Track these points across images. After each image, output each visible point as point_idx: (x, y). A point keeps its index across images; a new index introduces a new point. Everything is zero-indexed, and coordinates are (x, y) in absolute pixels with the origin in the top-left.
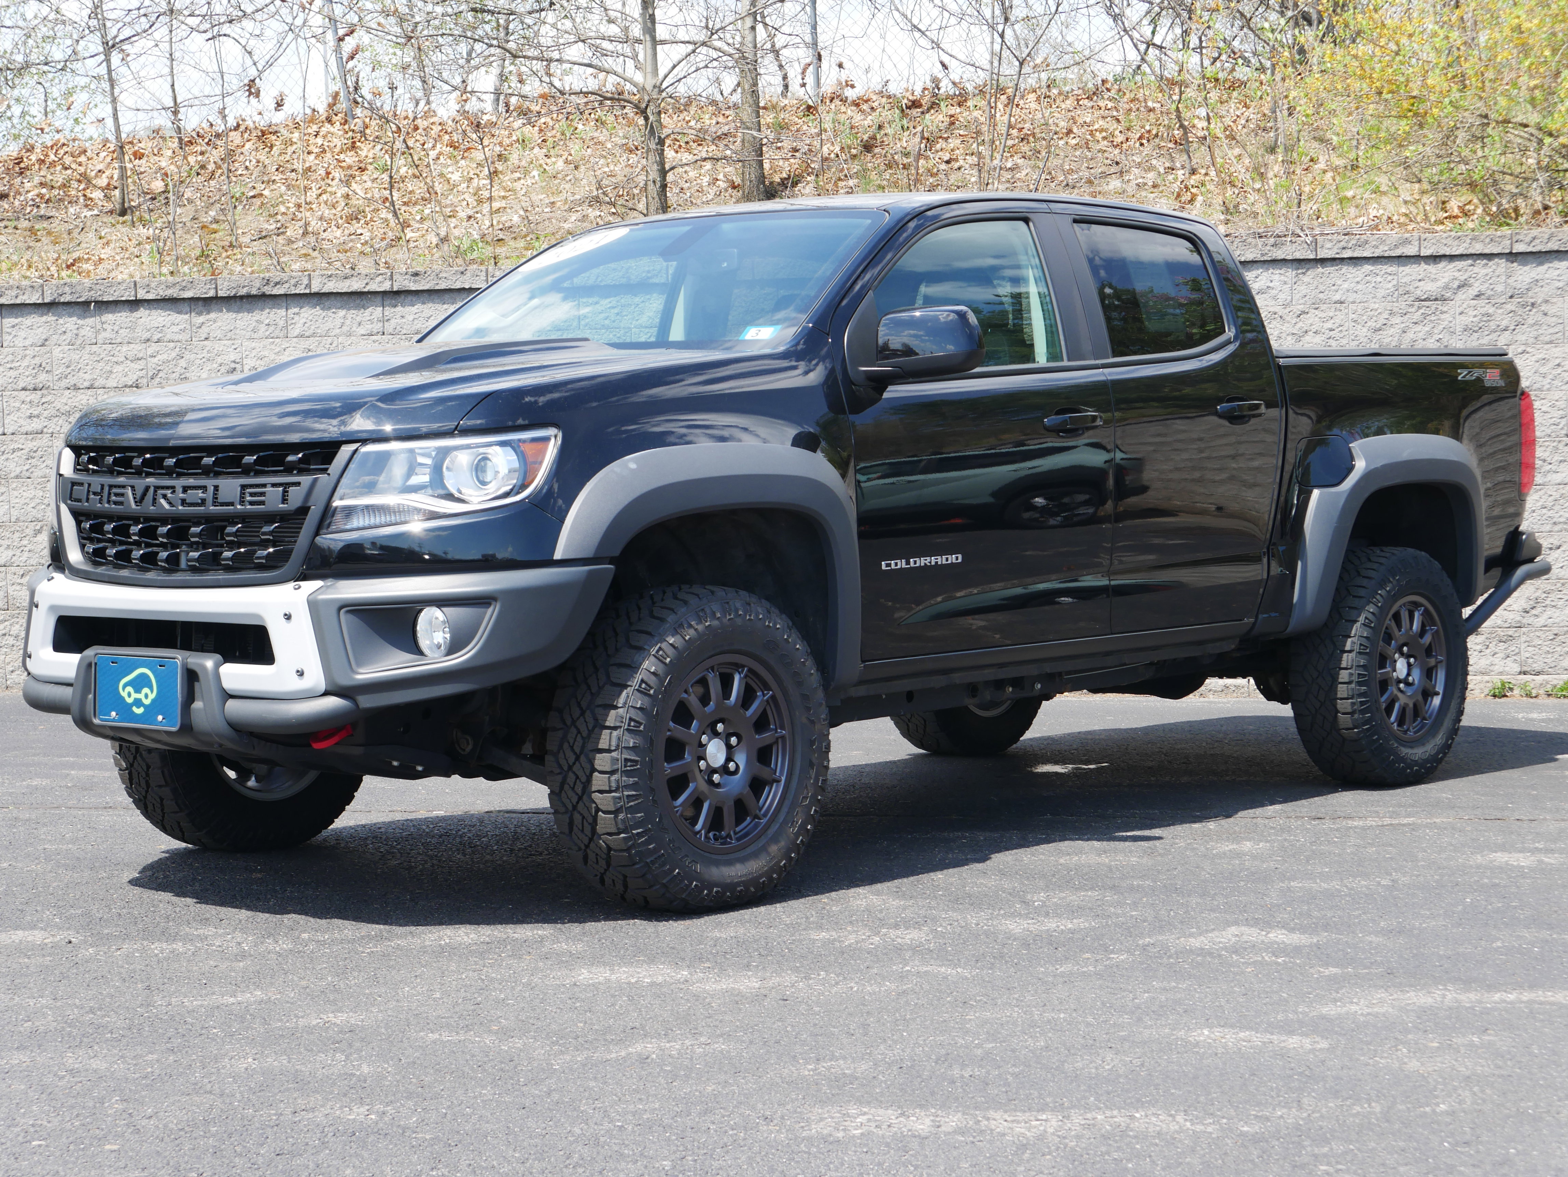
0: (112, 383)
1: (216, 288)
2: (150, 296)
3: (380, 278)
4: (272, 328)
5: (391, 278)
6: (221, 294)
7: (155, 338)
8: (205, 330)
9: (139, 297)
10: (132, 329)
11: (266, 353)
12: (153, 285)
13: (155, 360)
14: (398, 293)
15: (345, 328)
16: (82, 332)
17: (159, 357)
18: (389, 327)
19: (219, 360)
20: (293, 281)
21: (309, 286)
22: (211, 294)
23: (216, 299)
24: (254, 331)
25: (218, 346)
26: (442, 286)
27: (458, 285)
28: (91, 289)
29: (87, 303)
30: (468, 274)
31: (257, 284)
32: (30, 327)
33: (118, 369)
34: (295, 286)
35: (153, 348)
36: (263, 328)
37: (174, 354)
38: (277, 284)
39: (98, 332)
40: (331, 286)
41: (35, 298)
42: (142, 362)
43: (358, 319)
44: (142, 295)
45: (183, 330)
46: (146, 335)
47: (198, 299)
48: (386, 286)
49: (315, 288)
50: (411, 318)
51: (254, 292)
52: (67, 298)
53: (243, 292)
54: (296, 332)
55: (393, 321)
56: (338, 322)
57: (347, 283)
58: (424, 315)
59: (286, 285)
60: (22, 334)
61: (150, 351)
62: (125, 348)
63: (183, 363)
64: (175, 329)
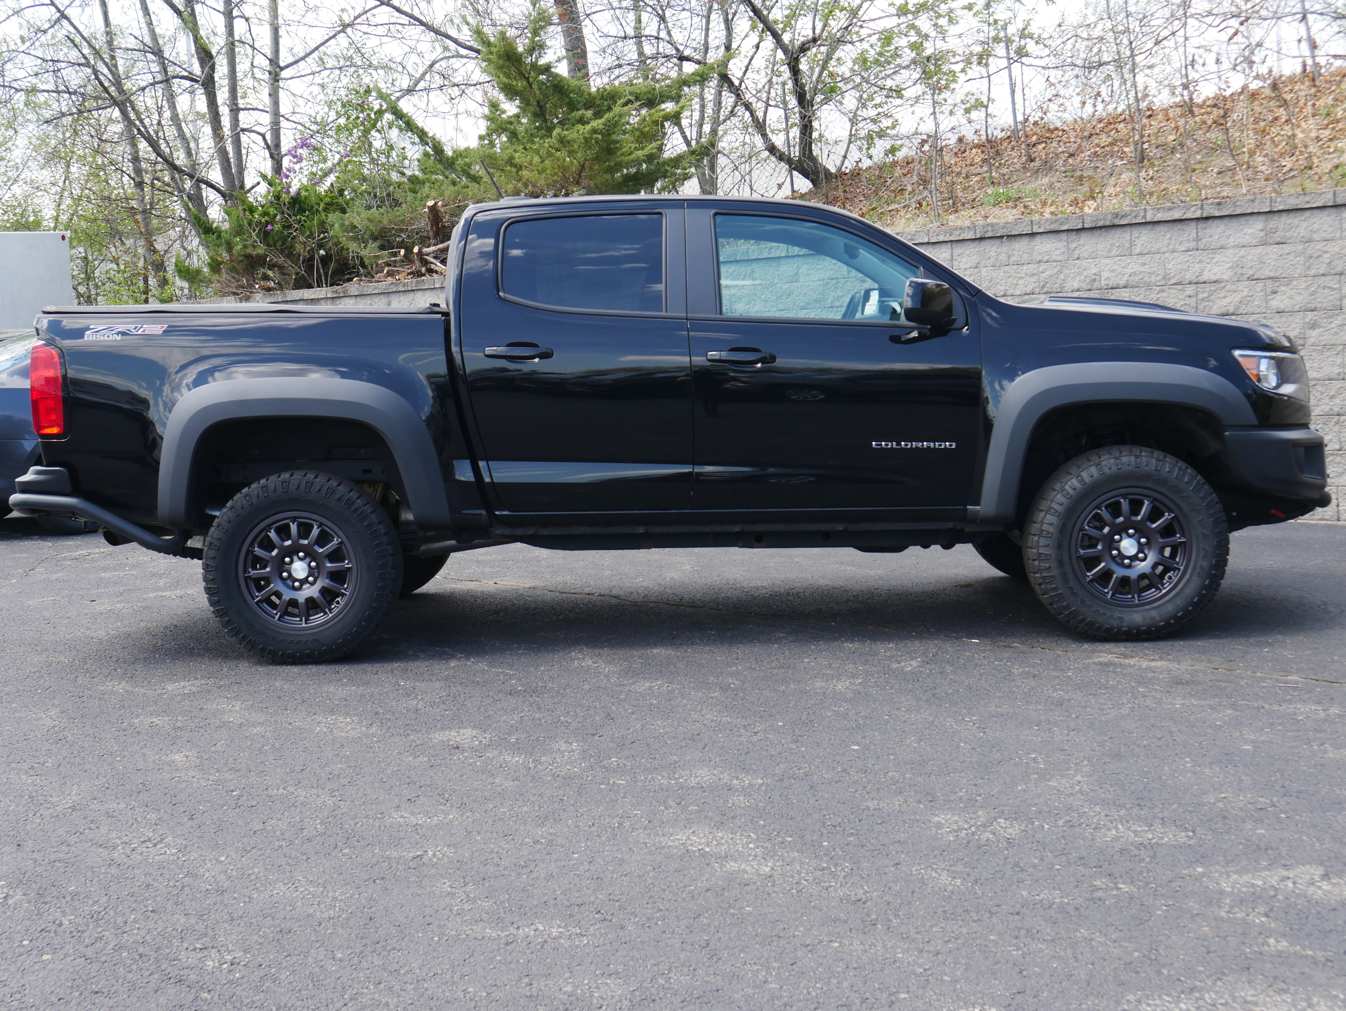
0: (1017, 292)
1: (1083, 223)
2: (1041, 230)
3: (1193, 209)
4: (1121, 249)
5: (1202, 208)
6: (1086, 226)
7: (1045, 259)
8: (1077, 252)
9: (1034, 231)
10: (1031, 254)
11: (1115, 267)
12: (1042, 222)
13: (1044, 275)
14: (1207, 218)
15: (1171, 247)
16: (1001, 257)
17: (1047, 273)
18: (1201, 245)
19: (1085, 273)
20: (1133, 214)
21: (1145, 217)
22: (1080, 226)
23: (1083, 229)
24: (1109, 251)
25: (1084, 263)
26: (1238, 212)
27: (1249, 211)
28: (1004, 227)
29: (1002, 237)
30: (1257, 202)
31: (1109, 217)
32: (969, 256)
33: (1022, 282)
34: (1135, 217)
35: (1043, 267)
36: (1115, 249)
37: (1056, 270)
38: (1123, 216)
39: (1009, 257)
40: (1160, 216)
41: (971, 236)
42: (1036, 277)
43: (1180, 239)
44: (1036, 229)
45: (1063, 253)
46: (1039, 258)
47: (1072, 230)
48: (1198, 214)
49: (1148, 220)
50: (1216, 237)
51: (1108, 223)
52: (990, 234)
53: (1101, 223)
54: (1137, 251)
55: (1204, 240)
56: (1166, 242)
57: (1171, 213)
58: (1226, 234)
59: (1129, 217)
60: (964, 260)
61: (1041, 269)
62: (1025, 267)
63: (1062, 277)
64: (1057, 252)
